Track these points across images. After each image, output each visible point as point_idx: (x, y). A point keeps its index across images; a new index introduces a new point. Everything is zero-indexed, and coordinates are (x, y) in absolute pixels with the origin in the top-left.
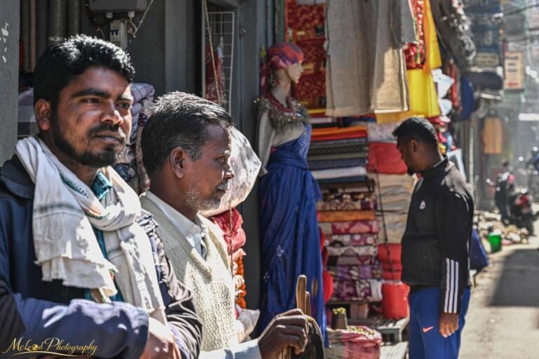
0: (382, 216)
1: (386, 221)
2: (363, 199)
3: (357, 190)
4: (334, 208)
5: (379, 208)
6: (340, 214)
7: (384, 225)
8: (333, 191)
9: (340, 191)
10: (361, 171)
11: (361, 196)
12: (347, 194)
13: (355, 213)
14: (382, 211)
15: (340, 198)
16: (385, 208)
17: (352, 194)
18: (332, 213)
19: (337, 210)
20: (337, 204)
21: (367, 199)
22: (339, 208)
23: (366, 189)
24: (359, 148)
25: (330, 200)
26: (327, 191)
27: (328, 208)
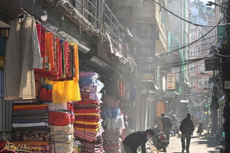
0: (54, 143)
1: (56, 146)
2: (44, 136)
3: (41, 132)
4: (31, 140)
5: (52, 140)
6: (33, 142)
7: (55, 148)
8: (31, 132)
9: (34, 132)
10: (43, 124)
11: (43, 135)
12: (37, 134)
13: (40, 142)
14: (54, 142)
15: (34, 135)
16: (55, 140)
17: (39, 134)
18: (30, 142)
19: (33, 141)
20: (33, 138)
21: (45, 136)
22: (33, 140)
23: (45, 132)
24: (43, 114)
25: (29, 136)
26: (28, 132)
27: (29, 140)
